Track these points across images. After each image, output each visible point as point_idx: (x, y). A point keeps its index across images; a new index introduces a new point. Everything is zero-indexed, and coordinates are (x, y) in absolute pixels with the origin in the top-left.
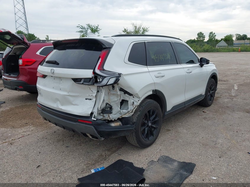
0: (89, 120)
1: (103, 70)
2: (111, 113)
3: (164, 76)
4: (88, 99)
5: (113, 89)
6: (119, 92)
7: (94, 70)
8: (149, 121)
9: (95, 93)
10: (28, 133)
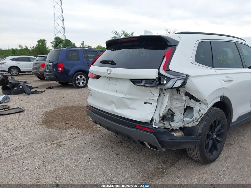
0: (149, 127)
1: (169, 71)
2: (173, 120)
3: (232, 81)
4: (148, 103)
5: (178, 92)
6: (184, 97)
7: (159, 69)
8: (214, 133)
9: (156, 97)
10: (75, 136)
